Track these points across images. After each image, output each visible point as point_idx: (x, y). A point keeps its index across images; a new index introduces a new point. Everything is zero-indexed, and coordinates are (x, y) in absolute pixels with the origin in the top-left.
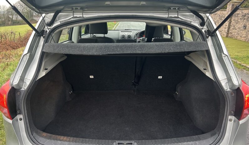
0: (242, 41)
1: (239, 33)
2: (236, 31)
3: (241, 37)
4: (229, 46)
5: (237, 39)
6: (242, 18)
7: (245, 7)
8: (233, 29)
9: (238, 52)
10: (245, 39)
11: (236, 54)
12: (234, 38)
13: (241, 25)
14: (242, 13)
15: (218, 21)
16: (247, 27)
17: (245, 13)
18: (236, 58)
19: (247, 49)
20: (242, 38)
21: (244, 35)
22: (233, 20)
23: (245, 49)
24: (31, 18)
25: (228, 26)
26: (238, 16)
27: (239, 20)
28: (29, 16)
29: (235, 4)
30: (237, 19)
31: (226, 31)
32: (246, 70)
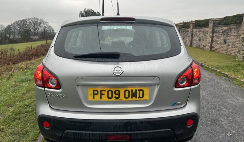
0: (223, 54)
1: (221, 47)
2: (218, 45)
3: (222, 50)
4: (211, 58)
5: (219, 53)
6: (223, 34)
7: (224, 24)
8: (216, 43)
9: (219, 63)
10: (226, 52)
11: (217, 64)
12: (216, 52)
13: (221, 40)
14: (222, 29)
15: (202, 37)
16: (227, 42)
17: (224, 29)
18: (217, 67)
19: (227, 60)
20: (224, 51)
21: (224, 49)
22: (215, 36)
23: (226, 60)
24: (28, 37)
25: (210, 41)
26: (219, 32)
27: (220, 36)
28: (26, 36)
29: (216, 22)
30: (218, 35)
31: (210, 46)
32: (225, 77)
